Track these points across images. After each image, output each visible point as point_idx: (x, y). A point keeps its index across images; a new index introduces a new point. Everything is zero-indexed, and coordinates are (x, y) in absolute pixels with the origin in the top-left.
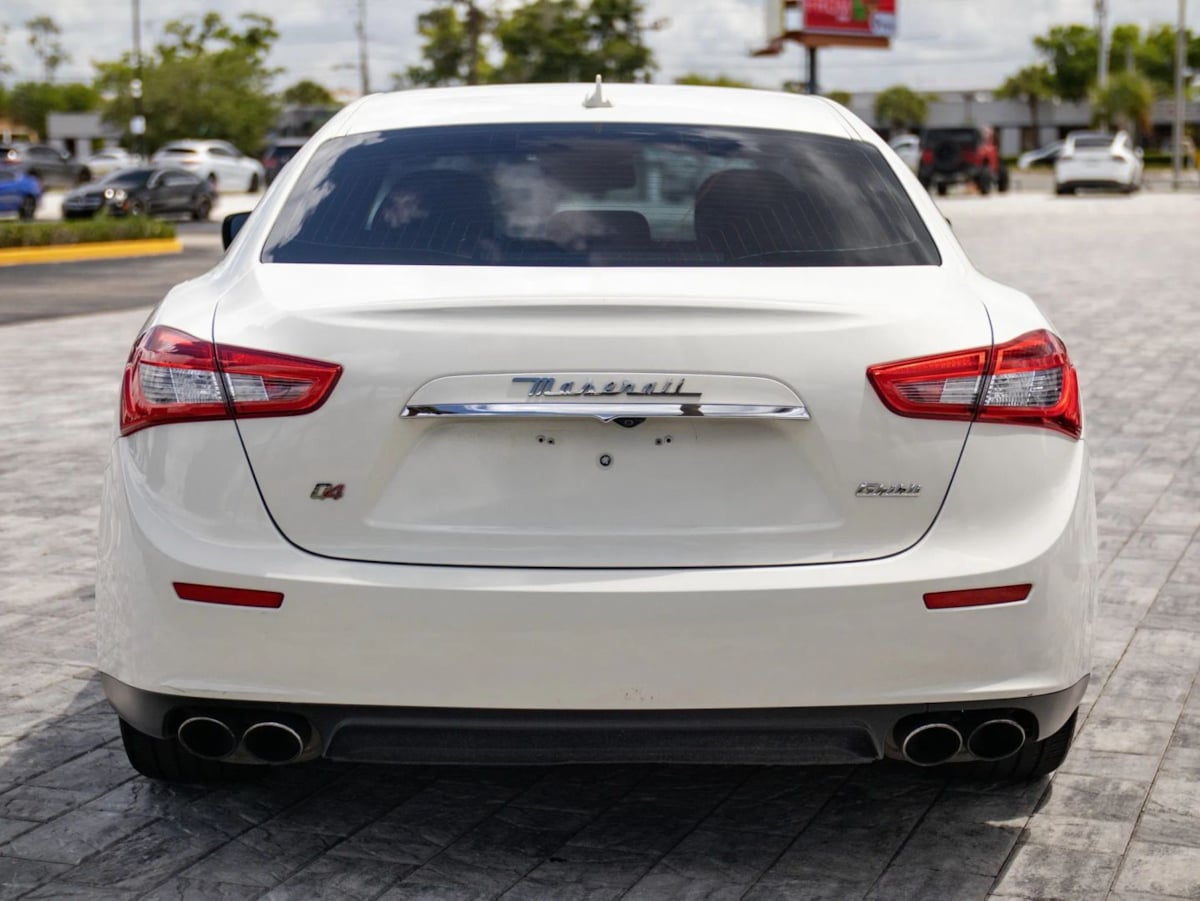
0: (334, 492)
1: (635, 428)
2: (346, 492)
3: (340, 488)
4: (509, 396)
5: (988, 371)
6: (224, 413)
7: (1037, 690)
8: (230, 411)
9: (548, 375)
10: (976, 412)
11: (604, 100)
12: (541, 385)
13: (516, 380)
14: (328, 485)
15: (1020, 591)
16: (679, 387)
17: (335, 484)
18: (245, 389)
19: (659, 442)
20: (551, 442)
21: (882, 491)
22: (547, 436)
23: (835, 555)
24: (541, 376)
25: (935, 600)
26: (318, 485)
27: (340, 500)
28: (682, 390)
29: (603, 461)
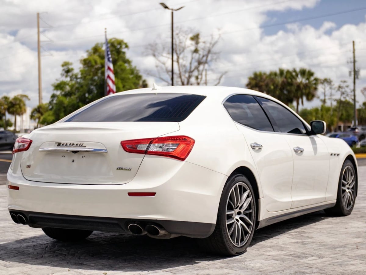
0: (29, 167)
2: (31, 167)
4: (54, 146)
5: (151, 143)
7: (158, 218)
8: (18, 150)
9: (59, 142)
10: (146, 152)
11: (155, 88)
12: (59, 144)
13: (56, 143)
15: (153, 194)
16: (82, 144)
17: (30, 165)
19: (83, 157)
21: (122, 169)
22: (64, 156)
23: (112, 183)
25: (131, 194)
28: (83, 145)
29: (73, 161)
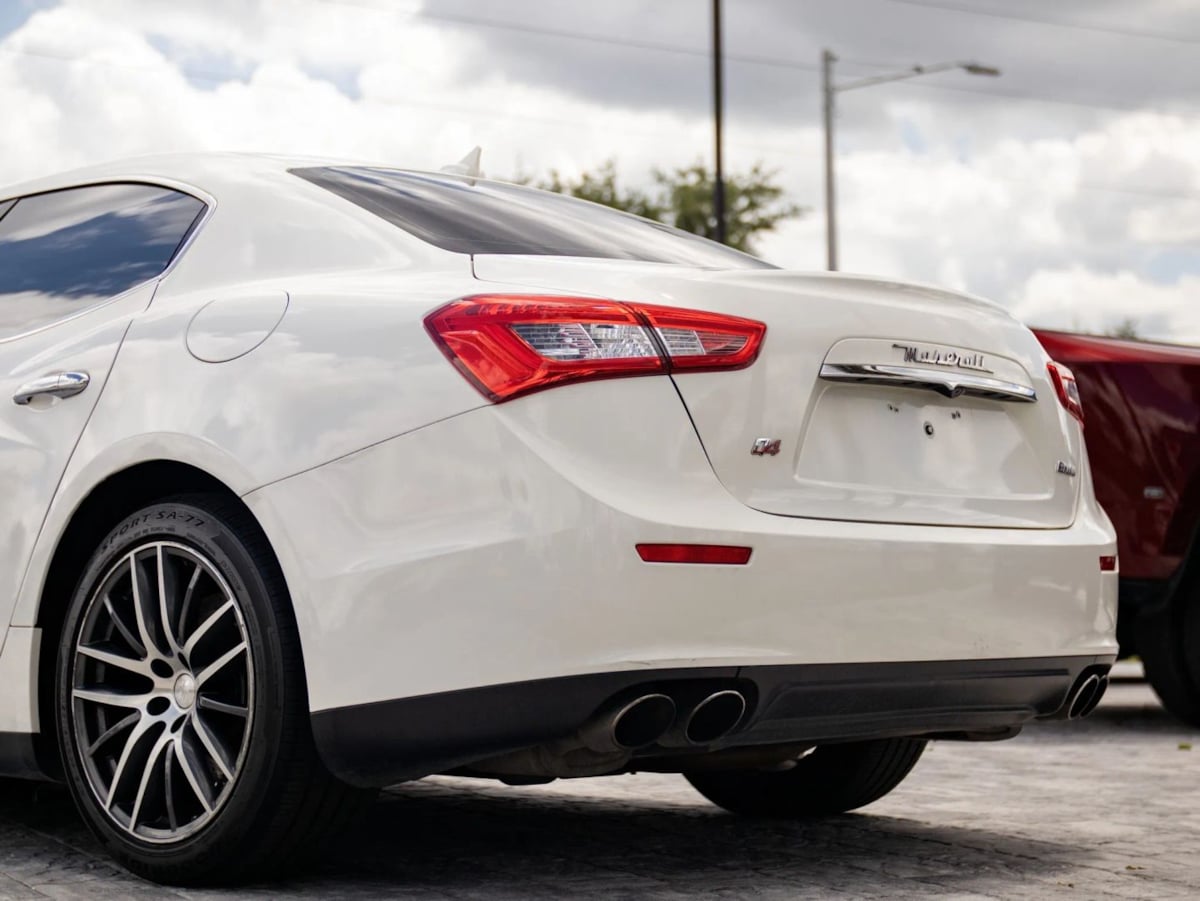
0: (771, 447)
2: (782, 449)
3: (777, 444)
6: (660, 368)
8: (668, 366)
9: (912, 344)
13: (894, 346)
16: (981, 364)
17: (772, 441)
18: (679, 344)
19: (954, 416)
20: (897, 410)
21: (1065, 470)
22: (894, 405)
27: (778, 457)
28: (983, 366)
29: (928, 431)
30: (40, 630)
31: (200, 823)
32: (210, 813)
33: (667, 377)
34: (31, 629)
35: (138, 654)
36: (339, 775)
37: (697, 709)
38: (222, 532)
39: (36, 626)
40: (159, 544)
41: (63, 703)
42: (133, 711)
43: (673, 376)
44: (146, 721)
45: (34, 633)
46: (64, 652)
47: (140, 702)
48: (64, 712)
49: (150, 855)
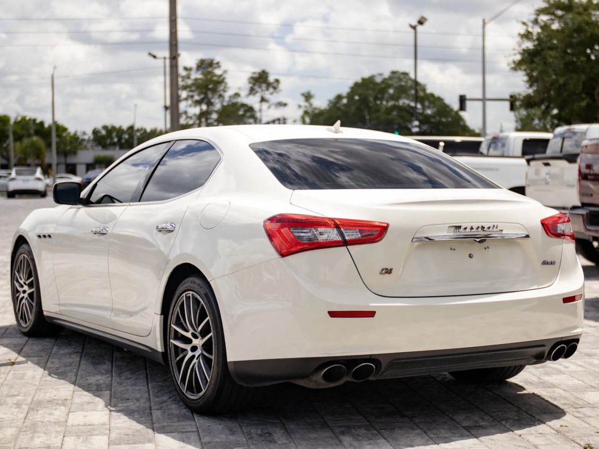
0: (388, 271)
1: (484, 243)
3: (391, 269)
6: (342, 244)
8: (345, 243)
9: (460, 225)
10: (564, 235)
12: (457, 228)
13: (449, 227)
14: (387, 269)
16: (497, 228)
17: (389, 268)
18: (350, 235)
19: (485, 249)
20: (454, 250)
21: (548, 263)
22: (453, 248)
24: (457, 225)
26: (383, 269)
27: (391, 274)
29: (470, 256)
30: (162, 316)
31: (201, 394)
32: (204, 391)
33: (345, 247)
34: (159, 316)
35: (187, 331)
36: (239, 383)
37: (354, 370)
38: (207, 292)
39: (161, 314)
40: (191, 292)
41: (168, 344)
42: (186, 350)
43: (348, 247)
44: (190, 354)
45: (160, 317)
46: (169, 326)
47: (188, 347)
48: (168, 347)
49: (189, 402)
